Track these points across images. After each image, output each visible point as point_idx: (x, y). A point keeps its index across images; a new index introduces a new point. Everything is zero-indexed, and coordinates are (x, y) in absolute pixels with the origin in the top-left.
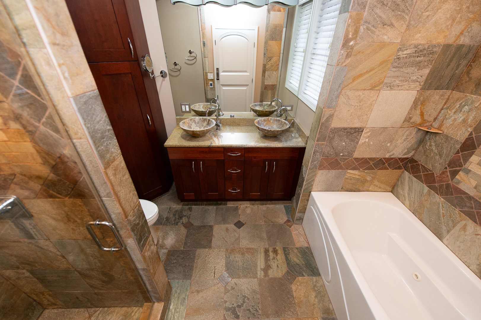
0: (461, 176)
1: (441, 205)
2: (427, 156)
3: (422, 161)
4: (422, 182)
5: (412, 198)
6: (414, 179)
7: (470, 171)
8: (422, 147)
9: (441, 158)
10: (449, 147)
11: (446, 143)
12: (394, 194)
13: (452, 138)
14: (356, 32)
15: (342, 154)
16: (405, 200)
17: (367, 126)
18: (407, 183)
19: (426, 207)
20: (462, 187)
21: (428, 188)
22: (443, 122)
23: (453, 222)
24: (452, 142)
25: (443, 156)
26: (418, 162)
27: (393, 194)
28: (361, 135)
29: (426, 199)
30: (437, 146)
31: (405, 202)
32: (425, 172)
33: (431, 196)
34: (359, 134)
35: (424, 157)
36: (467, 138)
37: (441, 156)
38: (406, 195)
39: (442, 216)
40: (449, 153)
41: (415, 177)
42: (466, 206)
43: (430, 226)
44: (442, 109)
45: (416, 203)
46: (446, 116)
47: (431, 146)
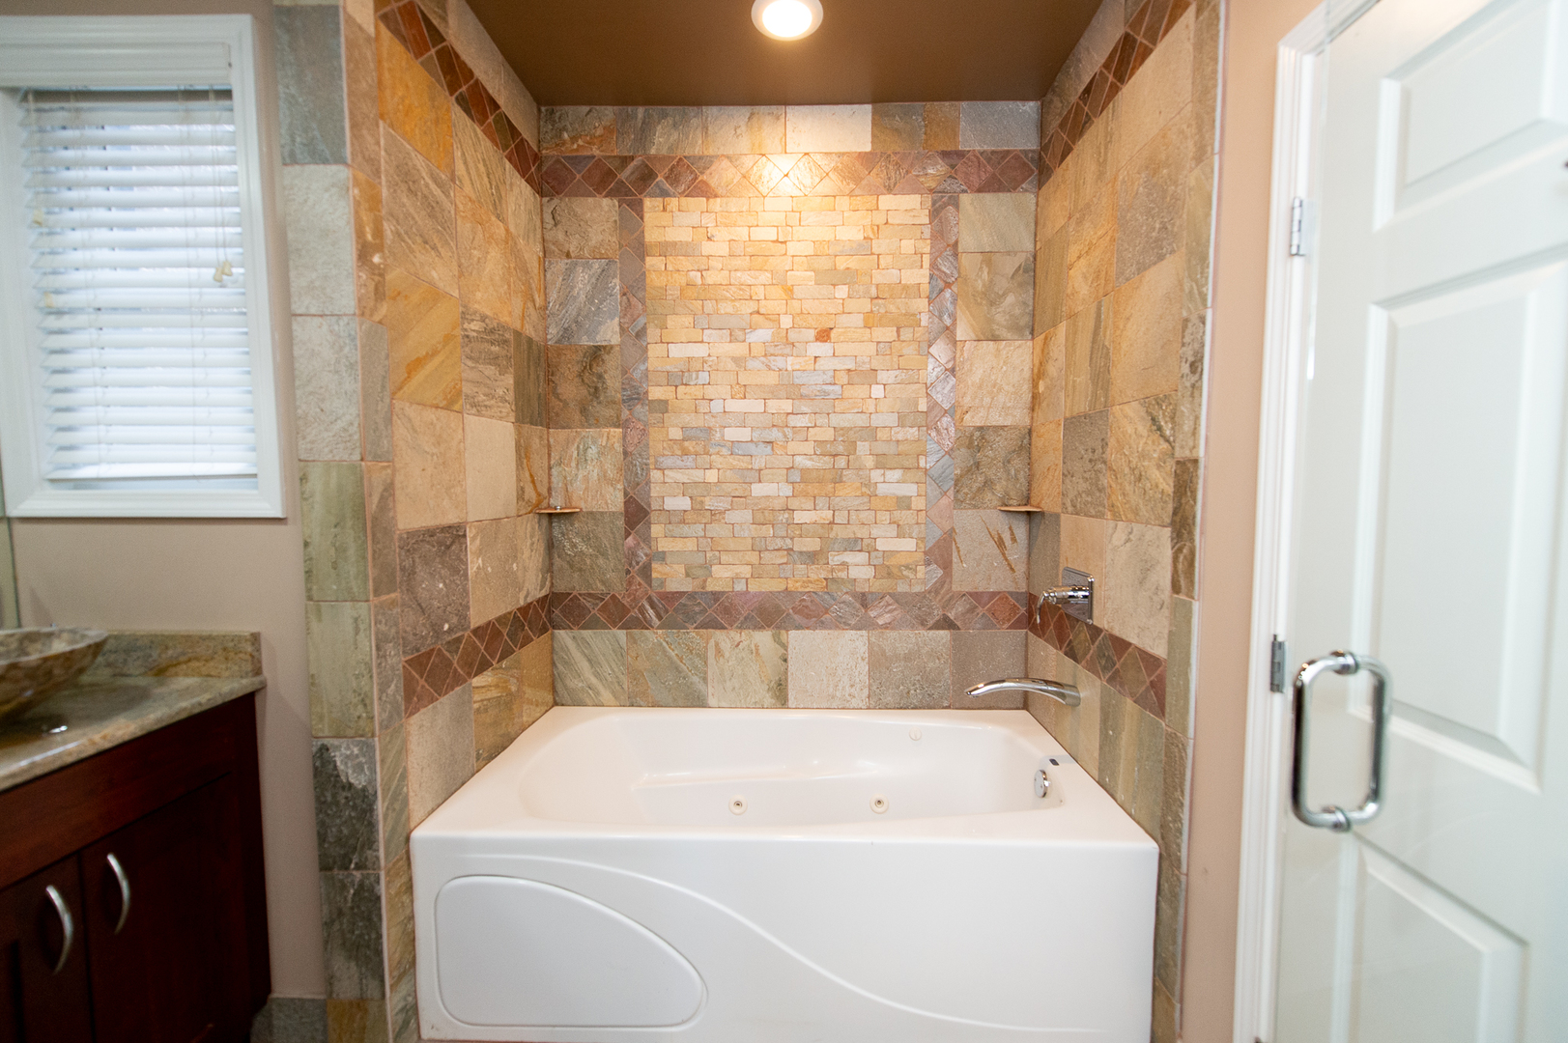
0: (658, 570)
1: (664, 644)
2: (580, 570)
3: (577, 588)
4: (605, 627)
5: (608, 677)
6: (587, 633)
7: (664, 553)
8: (559, 557)
9: (608, 559)
10: (608, 530)
11: (597, 526)
12: (564, 702)
13: (602, 513)
14: (378, 232)
15: (446, 627)
16: (598, 694)
17: (471, 518)
18: (579, 654)
19: (645, 670)
20: (673, 586)
21: (625, 631)
22: (567, 491)
23: (700, 656)
24: (607, 520)
25: (610, 553)
26: (571, 594)
27: (563, 705)
28: (466, 547)
29: (634, 654)
30: (586, 539)
31: (600, 698)
32: (597, 604)
33: (639, 642)
34: (461, 544)
35: (576, 575)
36: (625, 502)
37: (604, 554)
38: (594, 680)
39: (679, 662)
40: (615, 542)
41: (585, 627)
42: (696, 613)
43: (675, 700)
44: (550, 468)
45: (624, 679)
46: (565, 478)
47: (574, 546)
